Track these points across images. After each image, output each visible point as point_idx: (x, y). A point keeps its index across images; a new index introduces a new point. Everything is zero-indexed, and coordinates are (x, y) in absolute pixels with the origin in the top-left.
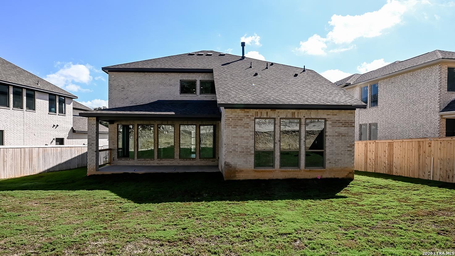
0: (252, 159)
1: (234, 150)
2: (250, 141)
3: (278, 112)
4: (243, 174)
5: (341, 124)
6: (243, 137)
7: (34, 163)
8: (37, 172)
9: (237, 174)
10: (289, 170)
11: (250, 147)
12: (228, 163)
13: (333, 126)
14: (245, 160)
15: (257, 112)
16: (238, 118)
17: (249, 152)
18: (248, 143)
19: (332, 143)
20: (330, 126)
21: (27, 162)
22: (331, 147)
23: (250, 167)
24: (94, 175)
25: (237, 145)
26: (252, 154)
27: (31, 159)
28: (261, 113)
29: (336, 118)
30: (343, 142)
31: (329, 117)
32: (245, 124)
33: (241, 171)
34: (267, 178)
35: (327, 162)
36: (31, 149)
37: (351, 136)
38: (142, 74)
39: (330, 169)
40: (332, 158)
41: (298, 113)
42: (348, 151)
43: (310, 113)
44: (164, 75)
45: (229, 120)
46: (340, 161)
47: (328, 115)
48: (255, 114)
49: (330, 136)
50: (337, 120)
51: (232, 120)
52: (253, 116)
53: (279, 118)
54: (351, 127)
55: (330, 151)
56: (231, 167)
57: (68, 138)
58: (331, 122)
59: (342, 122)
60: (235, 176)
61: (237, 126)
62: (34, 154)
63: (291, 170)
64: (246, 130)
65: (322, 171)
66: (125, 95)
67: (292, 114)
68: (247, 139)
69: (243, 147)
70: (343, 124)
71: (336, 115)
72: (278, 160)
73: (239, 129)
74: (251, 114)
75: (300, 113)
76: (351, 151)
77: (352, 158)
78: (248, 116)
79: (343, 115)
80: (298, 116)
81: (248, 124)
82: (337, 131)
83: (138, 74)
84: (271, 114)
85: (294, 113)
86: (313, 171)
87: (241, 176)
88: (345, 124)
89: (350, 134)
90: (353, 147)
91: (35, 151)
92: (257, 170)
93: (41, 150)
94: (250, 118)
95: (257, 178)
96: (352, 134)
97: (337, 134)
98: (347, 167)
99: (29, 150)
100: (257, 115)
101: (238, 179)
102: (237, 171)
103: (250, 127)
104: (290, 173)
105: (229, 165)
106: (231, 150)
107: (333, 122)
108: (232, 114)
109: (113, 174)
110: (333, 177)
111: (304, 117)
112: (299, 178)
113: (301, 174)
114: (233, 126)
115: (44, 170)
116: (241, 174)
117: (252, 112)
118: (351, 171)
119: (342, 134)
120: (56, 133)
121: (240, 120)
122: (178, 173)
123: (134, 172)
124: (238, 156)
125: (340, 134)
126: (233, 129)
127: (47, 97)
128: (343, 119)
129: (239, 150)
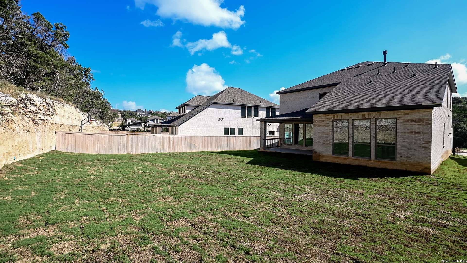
0: (331, 148)
1: (319, 142)
2: (329, 136)
3: (351, 115)
4: (325, 158)
5: (414, 123)
6: (325, 133)
7: (251, 144)
8: (253, 149)
9: (320, 158)
10: (359, 159)
11: (330, 140)
12: (315, 150)
13: (404, 125)
14: (326, 148)
15: (335, 116)
16: (321, 120)
17: (329, 143)
18: (328, 137)
19: (404, 139)
20: (402, 125)
21: (248, 143)
22: (402, 143)
23: (329, 154)
24: (263, 152)
25: (321, 138)
26: (331, 145)
27: (250, 142)
28: (338, 116)
29: (408, 117)
30: (417, 139)
31: (400, 116)
32: (326, 124)
33: (323, 156)
34: (342, 163)
35: (398, 156)
36: (250, 137)
37: (427, 133)
38: (297, 93)
39: (401, 162)
40: (404, 152)
41: (368, 114)
42: (423, 147)
43: (380, 114)
44: (309, 92)
45: (316, 122)
46: (413, 156)
47: (399, 114)
48: (333, 117)
49: (401, 133)
50: (409, 119)
51: (318, 121)
52: (332, 119)
53: (351, 119)
54: (426, 124)
55: (401, 146)
56: (317, 153)
57: (277, 131)
58: (402, 121)
59: (415, 121)
60: (319, 159)
61: (320, 125)
62: (251, 140)
63: (361, 159)
64: (327, 128)
65: (392, 163)
66: (288, 106)
67: (363, 116)
68: (327, 134)
69: (325, 140)
70: (416, 123)
71: (408, 114)
72: (351, 150)
73: (322, 128)
74: (330, 117)
75: (370, 114)
76: (426, 147)
77: (429, 154)
78: (328, 118)
79: (417, 114)
80: (368, 117)
81: (328, 124)
82: (409, 128)
83: (294, 93)
84: (345, 116)
85: (365, 115)
86: (382, 162)
87: (323, 160)
88: (420, 123)
89: (425, 131)
90: (430, 143)
91: (252, 139)
92: (334, 156)
93: (255, 138)
94: (329, 120)
95: (335, 162)
96: (428, 131)
97: (409, 131)
98: (421, 163)
99: (249, 138)
100: (335, 118)
101: (321, 161)
102: (320, 156)
103: (329, 126)
104: (361, 161)
105: (315, 151)
106: (317, 142)
107: (404, 121)
108: (317, 118)
109: (271, 152)
110: (405, 169)
111: (374, 117)
112: (369, 166)
113: (371, 164)
114: (318, 126)
115: (257, 148)
116: (323, 158)
117: (331, 116)
118: (427, 167)
119: (415, 131)
120: (270, 129)
121: (322, 121)
122: (303, 155)
123: (280, 152)
124: (321, 146)
125: (413, 131)
126: (318, 128)
127: (265, 109)
128: (416, 118)
129: (322, 141)
